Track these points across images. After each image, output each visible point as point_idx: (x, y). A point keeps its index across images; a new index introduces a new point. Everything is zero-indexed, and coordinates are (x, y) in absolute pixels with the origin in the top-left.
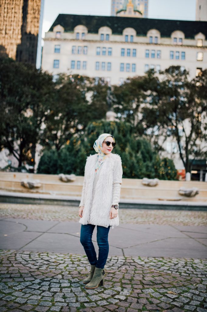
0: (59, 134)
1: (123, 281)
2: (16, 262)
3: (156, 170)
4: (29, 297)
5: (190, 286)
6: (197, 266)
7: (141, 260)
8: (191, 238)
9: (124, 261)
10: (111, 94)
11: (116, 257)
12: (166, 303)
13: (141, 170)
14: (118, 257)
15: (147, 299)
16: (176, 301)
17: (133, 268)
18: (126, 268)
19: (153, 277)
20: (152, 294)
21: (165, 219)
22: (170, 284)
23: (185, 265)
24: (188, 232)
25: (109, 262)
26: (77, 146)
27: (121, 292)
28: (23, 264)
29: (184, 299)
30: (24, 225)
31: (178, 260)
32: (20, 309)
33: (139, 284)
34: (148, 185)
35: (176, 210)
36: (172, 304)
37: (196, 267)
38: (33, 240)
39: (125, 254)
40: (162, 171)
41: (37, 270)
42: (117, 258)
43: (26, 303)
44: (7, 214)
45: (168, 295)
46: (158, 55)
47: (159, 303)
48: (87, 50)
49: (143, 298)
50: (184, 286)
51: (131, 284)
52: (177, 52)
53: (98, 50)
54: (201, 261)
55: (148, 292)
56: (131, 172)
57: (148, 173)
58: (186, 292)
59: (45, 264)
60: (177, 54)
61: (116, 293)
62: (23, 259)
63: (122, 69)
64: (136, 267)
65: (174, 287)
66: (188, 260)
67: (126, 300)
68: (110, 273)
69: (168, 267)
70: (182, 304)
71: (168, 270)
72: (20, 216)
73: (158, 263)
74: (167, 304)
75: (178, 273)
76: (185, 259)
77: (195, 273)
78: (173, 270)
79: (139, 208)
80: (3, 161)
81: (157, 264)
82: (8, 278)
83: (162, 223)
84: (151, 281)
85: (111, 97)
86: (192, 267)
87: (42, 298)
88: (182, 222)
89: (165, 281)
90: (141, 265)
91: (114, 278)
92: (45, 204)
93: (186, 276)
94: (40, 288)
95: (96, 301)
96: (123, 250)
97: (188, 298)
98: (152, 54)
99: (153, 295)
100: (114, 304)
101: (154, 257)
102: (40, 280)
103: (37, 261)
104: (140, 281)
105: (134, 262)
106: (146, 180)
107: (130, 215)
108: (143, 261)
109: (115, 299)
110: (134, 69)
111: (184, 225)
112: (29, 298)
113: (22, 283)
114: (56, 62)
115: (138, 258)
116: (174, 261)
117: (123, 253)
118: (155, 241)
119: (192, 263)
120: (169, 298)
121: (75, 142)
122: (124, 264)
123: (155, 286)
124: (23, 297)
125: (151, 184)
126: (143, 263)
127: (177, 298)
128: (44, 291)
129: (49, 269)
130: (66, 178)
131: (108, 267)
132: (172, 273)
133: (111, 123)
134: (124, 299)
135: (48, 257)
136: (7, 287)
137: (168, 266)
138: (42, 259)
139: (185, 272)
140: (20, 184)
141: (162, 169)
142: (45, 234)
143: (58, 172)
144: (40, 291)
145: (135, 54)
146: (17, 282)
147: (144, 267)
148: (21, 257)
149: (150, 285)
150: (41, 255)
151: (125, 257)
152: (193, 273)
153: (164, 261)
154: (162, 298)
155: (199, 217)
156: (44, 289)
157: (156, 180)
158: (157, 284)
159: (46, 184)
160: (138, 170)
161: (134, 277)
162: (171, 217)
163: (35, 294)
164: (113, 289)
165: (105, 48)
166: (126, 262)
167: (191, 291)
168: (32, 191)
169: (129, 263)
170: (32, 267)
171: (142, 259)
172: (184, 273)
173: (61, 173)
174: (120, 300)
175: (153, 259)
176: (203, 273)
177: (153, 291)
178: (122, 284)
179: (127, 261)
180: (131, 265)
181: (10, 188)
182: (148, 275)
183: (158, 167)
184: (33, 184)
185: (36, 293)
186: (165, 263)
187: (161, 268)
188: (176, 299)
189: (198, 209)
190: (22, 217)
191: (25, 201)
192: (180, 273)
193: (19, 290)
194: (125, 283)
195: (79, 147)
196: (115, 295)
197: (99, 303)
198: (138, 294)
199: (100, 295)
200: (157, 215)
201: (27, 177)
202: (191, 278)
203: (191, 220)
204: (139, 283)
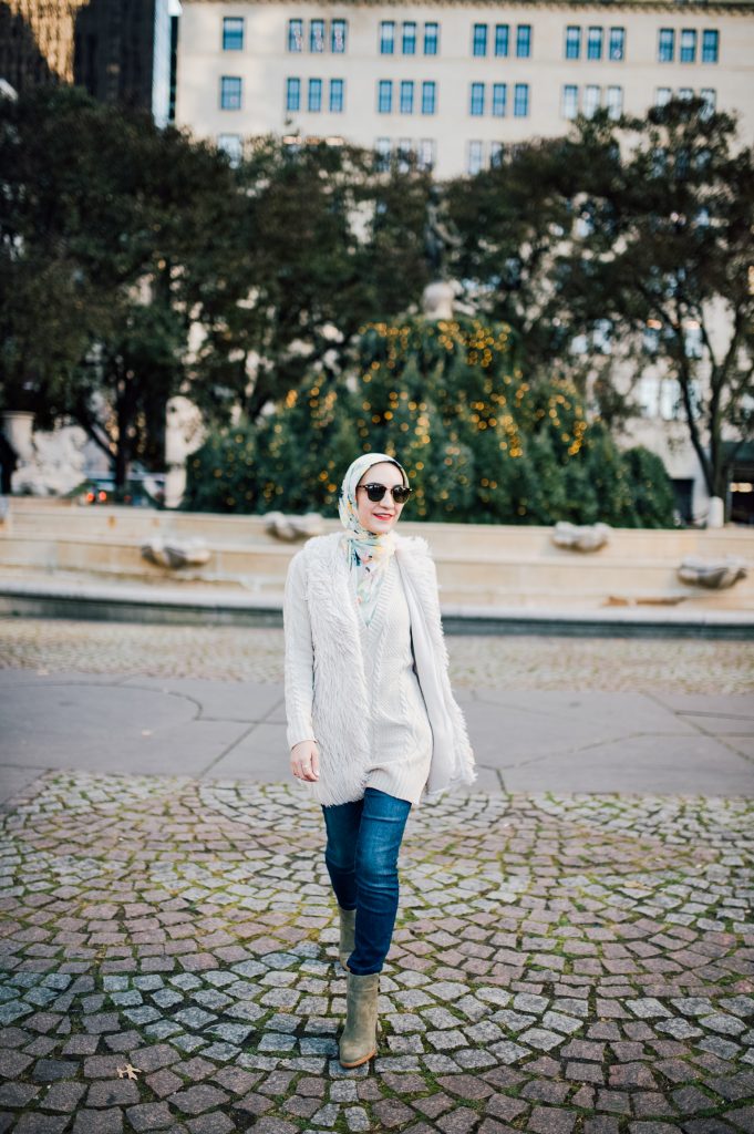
0: (253, 361)
1: (507, 858)
2: (206, 810)
3: (603, 494)
4: (271, 896)
5: (687, 869)
6: (714, 816)
7: (554, 801)
8: (705, 733)
9: (506, 805)
10: (441, 218)
11: (481, 793)
12: (620, 909)
13: (547, 494)
14: (488, 795)
15: (571, 899)
16: (646, 904)
17: (531, 823)
18: (511, 825)
19: (588, 846)
20: (584, 889)
21: (626, 672)
22: (632, 864)
23: (678, 814)
24: (699, 714)
25: (465, 808)
26: (322, 411)
27: (504, 885)
28: (227, 817)
29: (667, 899)
30: (189, 699)
31: (659, 801)
32: (259, 923)
33: (549, 866)
34: (575, 548)
35: (666, 637)
36: (636, 912)
37: (711, 820)
38: (232, 747)
39: (507, 785)
40: (623, 494)
41: (269, 832)
42: (483, 797)
43: (269, 909)
44: (126, 664)
45: (624, 891)
46: (613, 45)
47: (602, 910)
48: (343, 37)
49: (561, 897)
50: (671, 869)
51: (527, 865)
52: (685, 31)
53: (388, 33)
54: (726, 802)
55: (573, 885)
56: (515, 504)
57: (574, 504)
58: (675, 882)
59: (285, 815)
60: (688, 41)
61: (490, 887)
62: (222, 802)
63: (476, 106)
64: (540, 821)
65: (644, 871)
66: (689, 802)
67: (517, 903)
68: (468, 838)
69: (630, 820)
70: (662, 911)
71: (631, 828)
72: (168, 669)
73: (602, 810)
74: (622, 910)
75: (656, 837)
76: (680, 798)
77: (704, 835)
78: (643, 828)
79: (543, 634)
80: (66, 468)
81: (600, 814)
82: (201, 852)
83: (618, 687)
84: (582, 859)
85: (441, 228)
86: (699, 819)
87: (304, 899)
88: (683, 681)
89: (621, 857)
90: (555, 816)
91: (481, 850)
92: (236, 624)
93: (679, 844)
94: (291, 875)
95: (441, 906)
96: (499, 774)
97: (677, 896)
98: (590, 44)
99: (588, 891)
100: (488, 911)
101: (592, 794)
102: (287, 856)
103: (261, 807)
104: (553, 857)
105: (535, 808)
106: (566, 530)
107: (514, 660)
108: (559, 804)
109: (489, 899)
110: (523, 108)
111: (689, 691)
112: (272, 899)
113: (243, 865)
114: (230, 86)
115: (545, 796)
116: (649, 802)
117: (502, 783)
118: (595, 745)
119: (698, 809)
120: (629, 897)
121: (315, 398)
122: (506, 815)
123: (594, 870)
124: (256, 896)
125: (584, 544)
126: (559, 810)
127: (650, 897)
128: (304, 883)
129: (301, 829)
130: (292, 527)
131: (463, 823)
132: (640, 836)
133: (443, 327)
134: (511, 901)
135: (290, 795)
136: (209, 873)
137: (629, 817)
138: (274, 801)
139: (678, 835)
140: (139, 553)
141: (624, 488)
142: (262, 726)
143: (262, 504)
144: (295, 882)
145: (525, 45)
146: (230, 862)
147: (561, 820)
148: (216, 798)
149: (579, 867)
150: (269, 789)
151: (506, 794)
152: (699, 837)
153: (620, 805)
154: (610, 899)
155: (739, 663)
156: (304, 879)
157: (601, 530)
158: (598, 865)
159: (226, 553)
160: (540, 495)
161: (535, 847)
162: (648, 663)
163: (283, 890)
164: (481, 876)
165: (414, 24)
166: (510, 807)
167: (687, 880)
168: (180, 574)
169: (519, 809)
170: (253, 824)
171: (557, 799)
172: (674, 835)
173: (270, 508)
174: (503, 904)
175: (589, 798)
176: (726, 835)
177: (587, 882)
178: (505, 864)
179: (515, 805)
180: (526, 816)
181: (104, 567)
182: (574, 842)
183: (610, 484)
184: (182, 552)
185: (285, 888)
186: (623, 810)
187: (611, 823)
188: (645, 901)
189: (740, 633)
190: (174, 671)
191: (168, 615)
192: (663, 838)
193: (240, 881)
194: (511, 864)
195: (331, 417)
196: (488, 891)
197: (449, 909)
198: (548, 888)
199: (449, 891)
200: (602, 659)
201: (156, 523)
202: (692, 850)
203: (713, 674)
204: (550, 863)
